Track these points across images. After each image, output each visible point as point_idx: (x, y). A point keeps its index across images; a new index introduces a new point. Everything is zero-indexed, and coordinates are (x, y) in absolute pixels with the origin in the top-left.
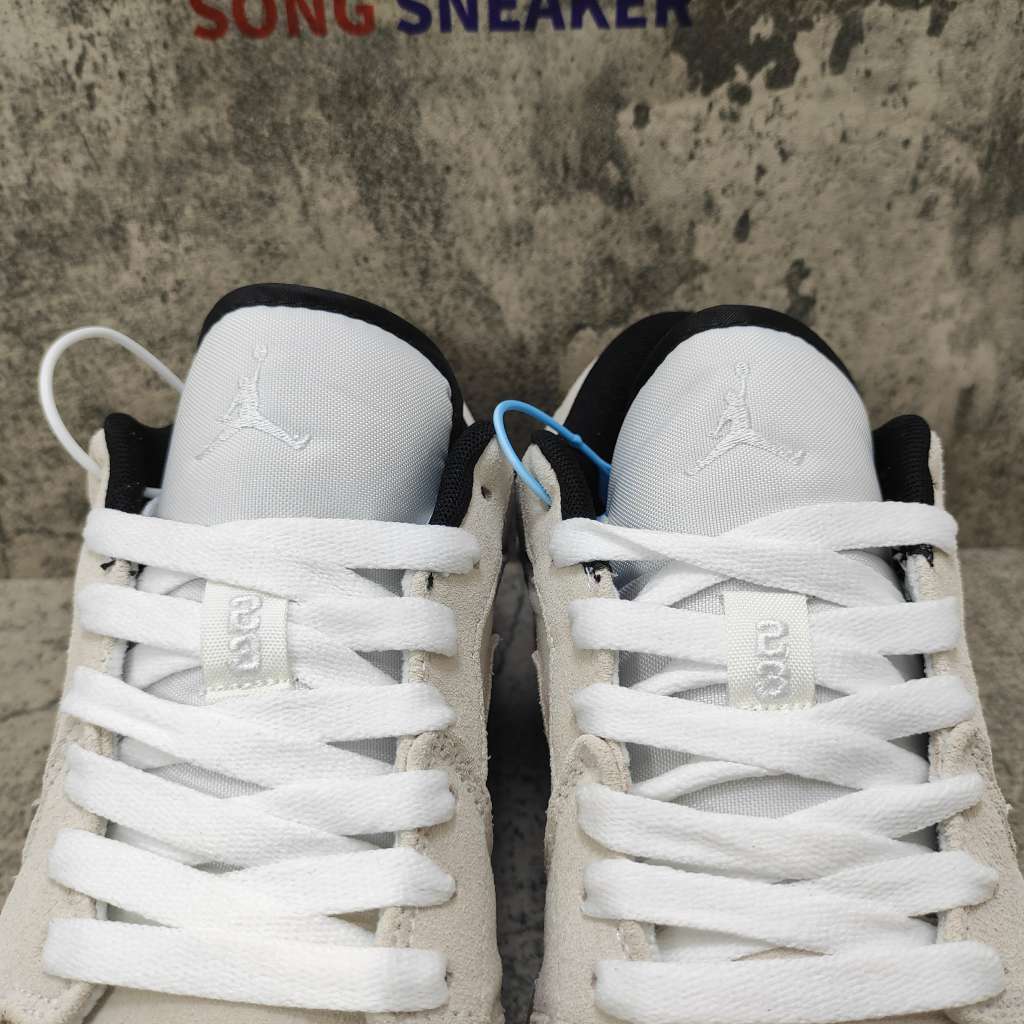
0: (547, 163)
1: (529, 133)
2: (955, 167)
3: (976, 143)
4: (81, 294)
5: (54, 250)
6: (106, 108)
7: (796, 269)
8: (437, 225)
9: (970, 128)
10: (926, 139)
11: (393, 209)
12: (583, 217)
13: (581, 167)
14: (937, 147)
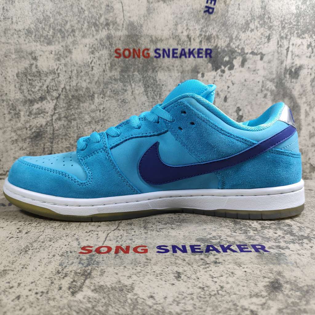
1: (180, 78)
2: (270, 88)
3: (274, 82)
4: (82, 110)
5: (79, 100)
6: (95, 71)
7: (238, 109)
8: (160, 97)
9: (272, 79)
10: (263, 81)
11: (151, 93)
14: (265, 83)
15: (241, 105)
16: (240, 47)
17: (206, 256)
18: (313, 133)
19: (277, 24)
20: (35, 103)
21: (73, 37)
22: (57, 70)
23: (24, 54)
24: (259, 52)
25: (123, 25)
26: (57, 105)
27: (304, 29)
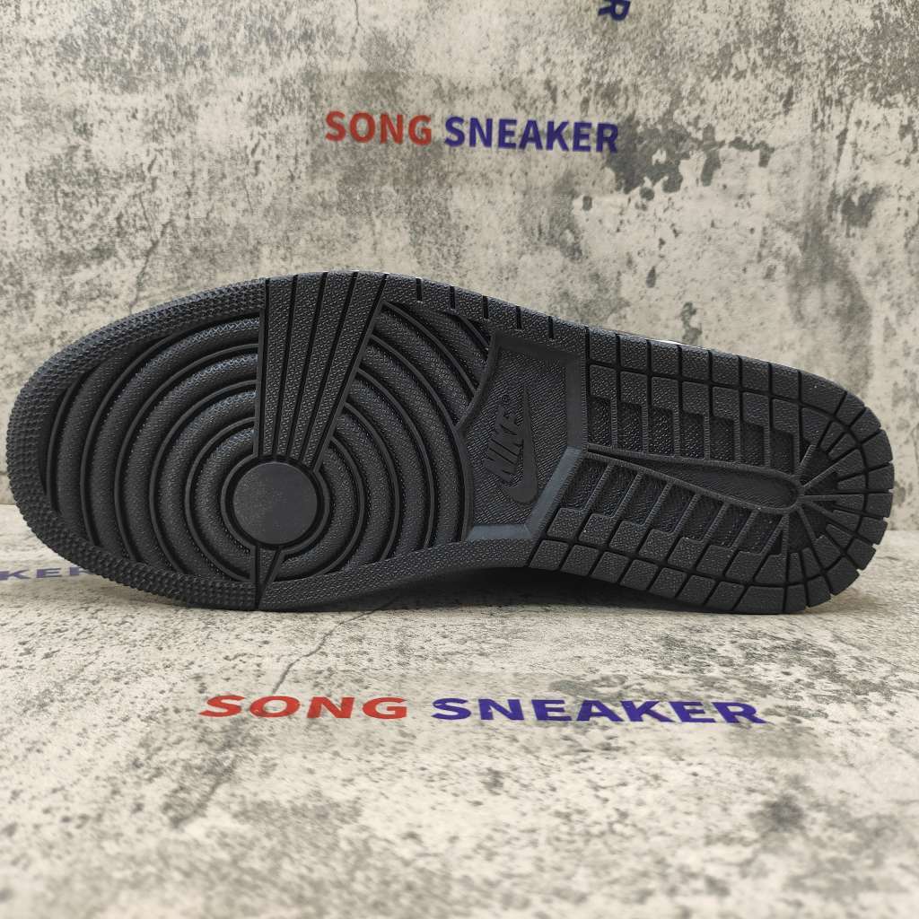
0: (528, 228)
1: (518, 208)
2: (785, 248)
3: (796, 233)
5: (213, 261)
6: (265, 175)
7: (687, 308)
8: (457, 262)
9: (791, 223)
10: (764, 229)
12: (549, 264)
13: (549, 233)
14: (772, 234)
15: (699, 296)
16: (702, 124)
17: (579, 730)
18: (905, 388)
19: (815, 60)
20: (81, 267)
21: (200, 71)
22: (150, 168)
23: (50, 114)
24: (757, 141)
25: (353, 39)
26: (148, 274)
27: (894, 77)
